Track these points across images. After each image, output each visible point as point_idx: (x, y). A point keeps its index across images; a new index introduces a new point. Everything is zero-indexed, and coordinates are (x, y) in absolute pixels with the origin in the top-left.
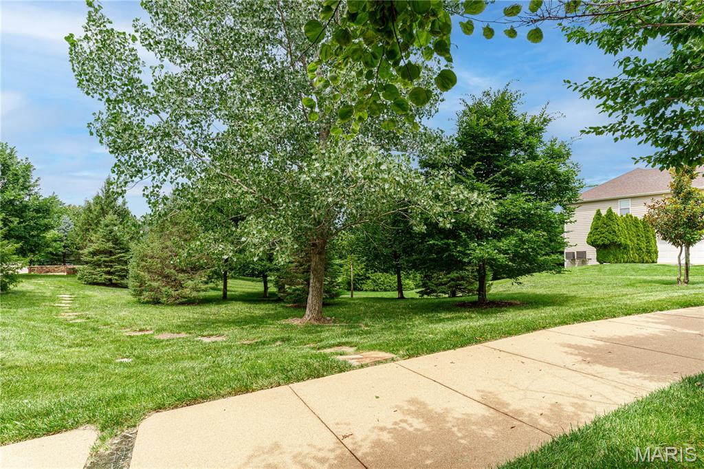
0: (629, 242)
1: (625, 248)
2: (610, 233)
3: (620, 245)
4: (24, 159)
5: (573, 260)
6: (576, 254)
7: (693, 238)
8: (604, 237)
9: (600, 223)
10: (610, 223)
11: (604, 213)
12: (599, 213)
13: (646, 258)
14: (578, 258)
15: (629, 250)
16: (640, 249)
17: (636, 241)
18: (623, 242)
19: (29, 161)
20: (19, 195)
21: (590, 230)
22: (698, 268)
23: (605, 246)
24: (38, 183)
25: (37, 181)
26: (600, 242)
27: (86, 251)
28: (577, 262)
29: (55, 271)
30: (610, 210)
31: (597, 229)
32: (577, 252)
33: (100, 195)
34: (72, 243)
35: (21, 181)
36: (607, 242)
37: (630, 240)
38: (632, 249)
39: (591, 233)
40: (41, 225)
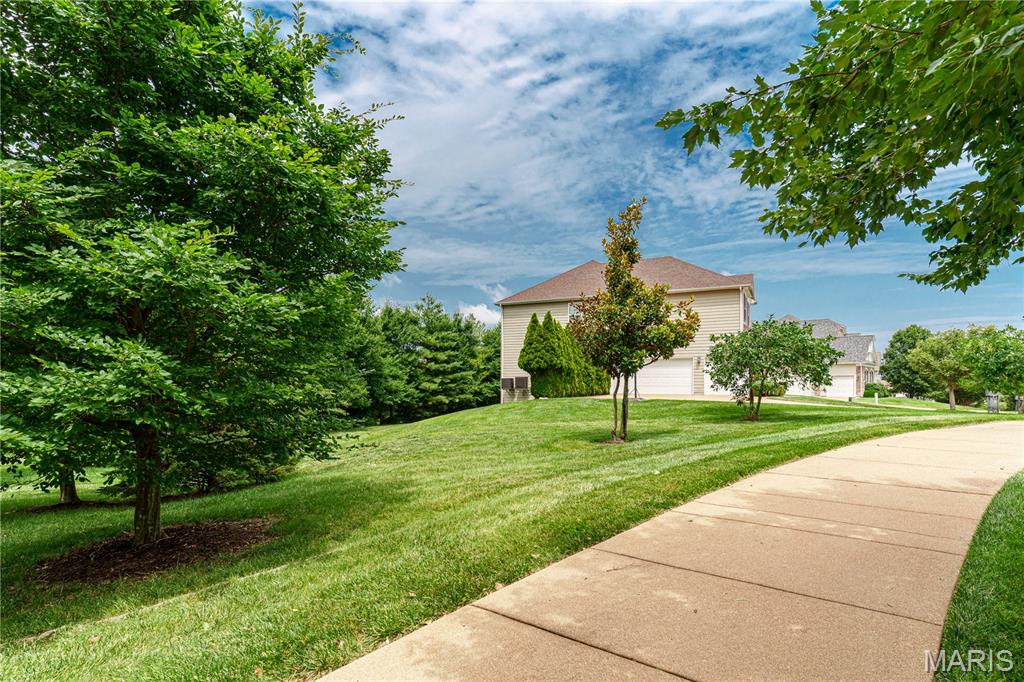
0: (573, 365)
1: (568, 374)
2: (548, 352)
3: (560, 370)
5: (512, 390)
6: (515, 380)
7: (631, 363)
8: (539, 357)
9: (535, 334)
10: (549, 335)
11: (541, 320)
12: (534, 321)
13: (596, 387)
14: (517, 387)
15: (573, 377)
16: (589, 375)
17: (583, 364)
18: (564, 364)
21: (523, 346)
22: (647, 404)
23: (541, 372)
26: (534, 365)
28: (517, 392)
30: (548, 317)
31: (531, 344)
32: (517, 378)
36: (543, 365)
37: (576, 361)
38: (578, 375)
39: (523, 350)
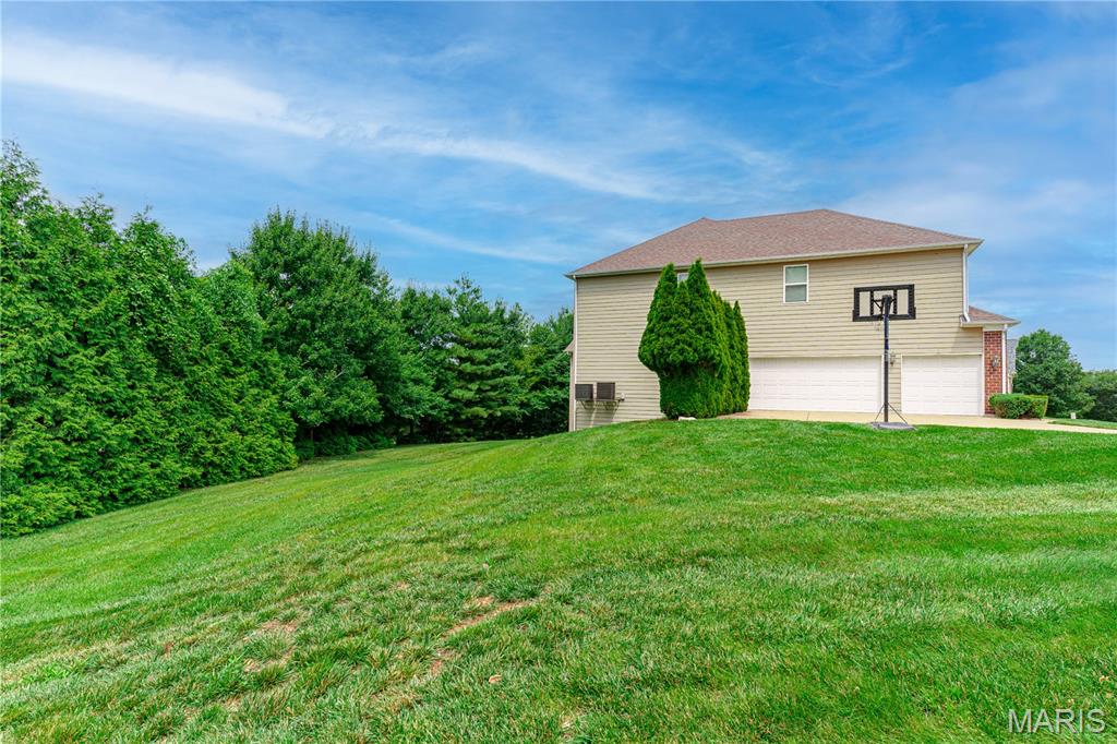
1: (720, 375)
3: (714, 367)
5: (590, 401)
6: (595, 387)
8: (685, 342)
9: (674, 302)
14: (599, 397)
15: (724, 381)
17: (730, 360)
18: (722, 357)
23: (686, 369)
26: (674, 357)
28: (598, 407)
31: (666, 319)
32: (599, 384)
36: (691, 356)
37: (726, 354)
39: (650, 331)
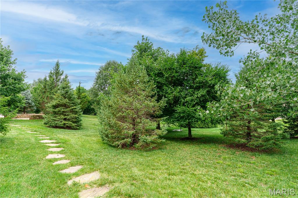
4: (7, 47)
19: (10, 48)
20: (3, 67)
24: (16, 61)
25: (14, 60)
27: (49, 105)
29: (21, 117)
33: (52, 72)
34: (36, 100)
35: (5, 59)
40: (17, 88)
